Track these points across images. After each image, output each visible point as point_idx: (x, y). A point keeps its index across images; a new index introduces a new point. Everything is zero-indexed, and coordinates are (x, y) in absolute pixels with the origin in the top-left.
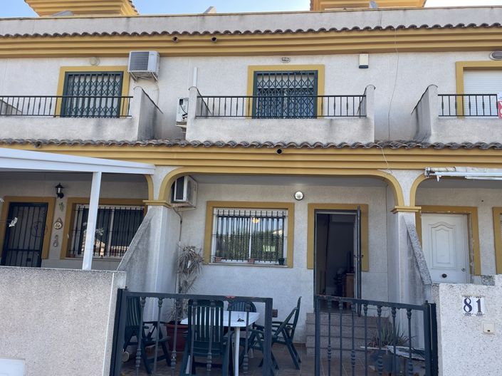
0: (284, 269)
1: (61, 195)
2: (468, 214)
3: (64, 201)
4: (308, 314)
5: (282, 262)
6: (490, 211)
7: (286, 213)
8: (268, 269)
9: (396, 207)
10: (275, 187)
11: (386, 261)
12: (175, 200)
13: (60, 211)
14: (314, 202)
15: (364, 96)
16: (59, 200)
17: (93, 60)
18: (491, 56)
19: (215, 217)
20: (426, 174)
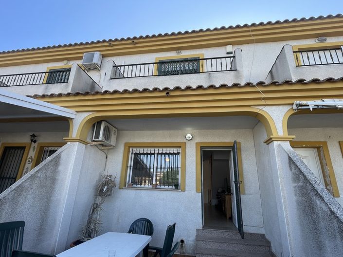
0: (179, 192)
1: (35, 142)
2: (318, 148)
3: (36, 145)
4: (197, 230)
5: (177, 186)
6: (338, 145)
7: (180, 150)
8: (167, 192)
9: (271, 137)
10: (172, 132)
11: (258, 185)
12: (93, 139)
13: (32, 152)
14: (200, 141)
15: (234, 57)
16: (33, 144)
17: (65, 62)
18: (317, 41)
19: (130, 154)
20: (295, 107)
